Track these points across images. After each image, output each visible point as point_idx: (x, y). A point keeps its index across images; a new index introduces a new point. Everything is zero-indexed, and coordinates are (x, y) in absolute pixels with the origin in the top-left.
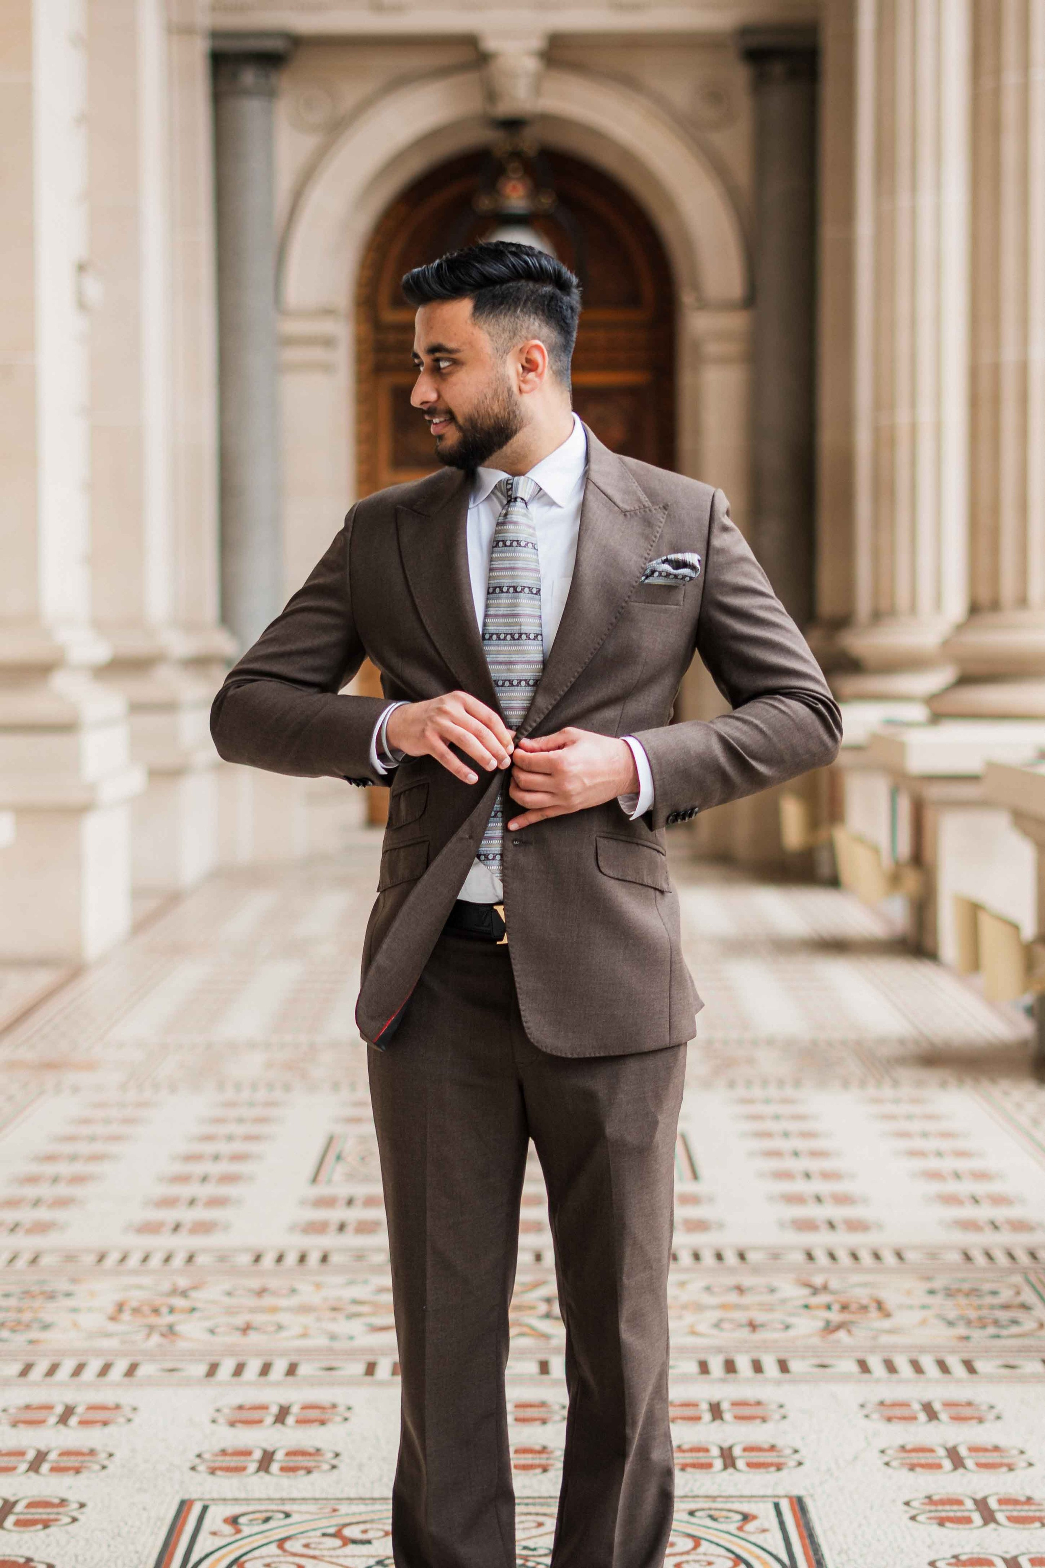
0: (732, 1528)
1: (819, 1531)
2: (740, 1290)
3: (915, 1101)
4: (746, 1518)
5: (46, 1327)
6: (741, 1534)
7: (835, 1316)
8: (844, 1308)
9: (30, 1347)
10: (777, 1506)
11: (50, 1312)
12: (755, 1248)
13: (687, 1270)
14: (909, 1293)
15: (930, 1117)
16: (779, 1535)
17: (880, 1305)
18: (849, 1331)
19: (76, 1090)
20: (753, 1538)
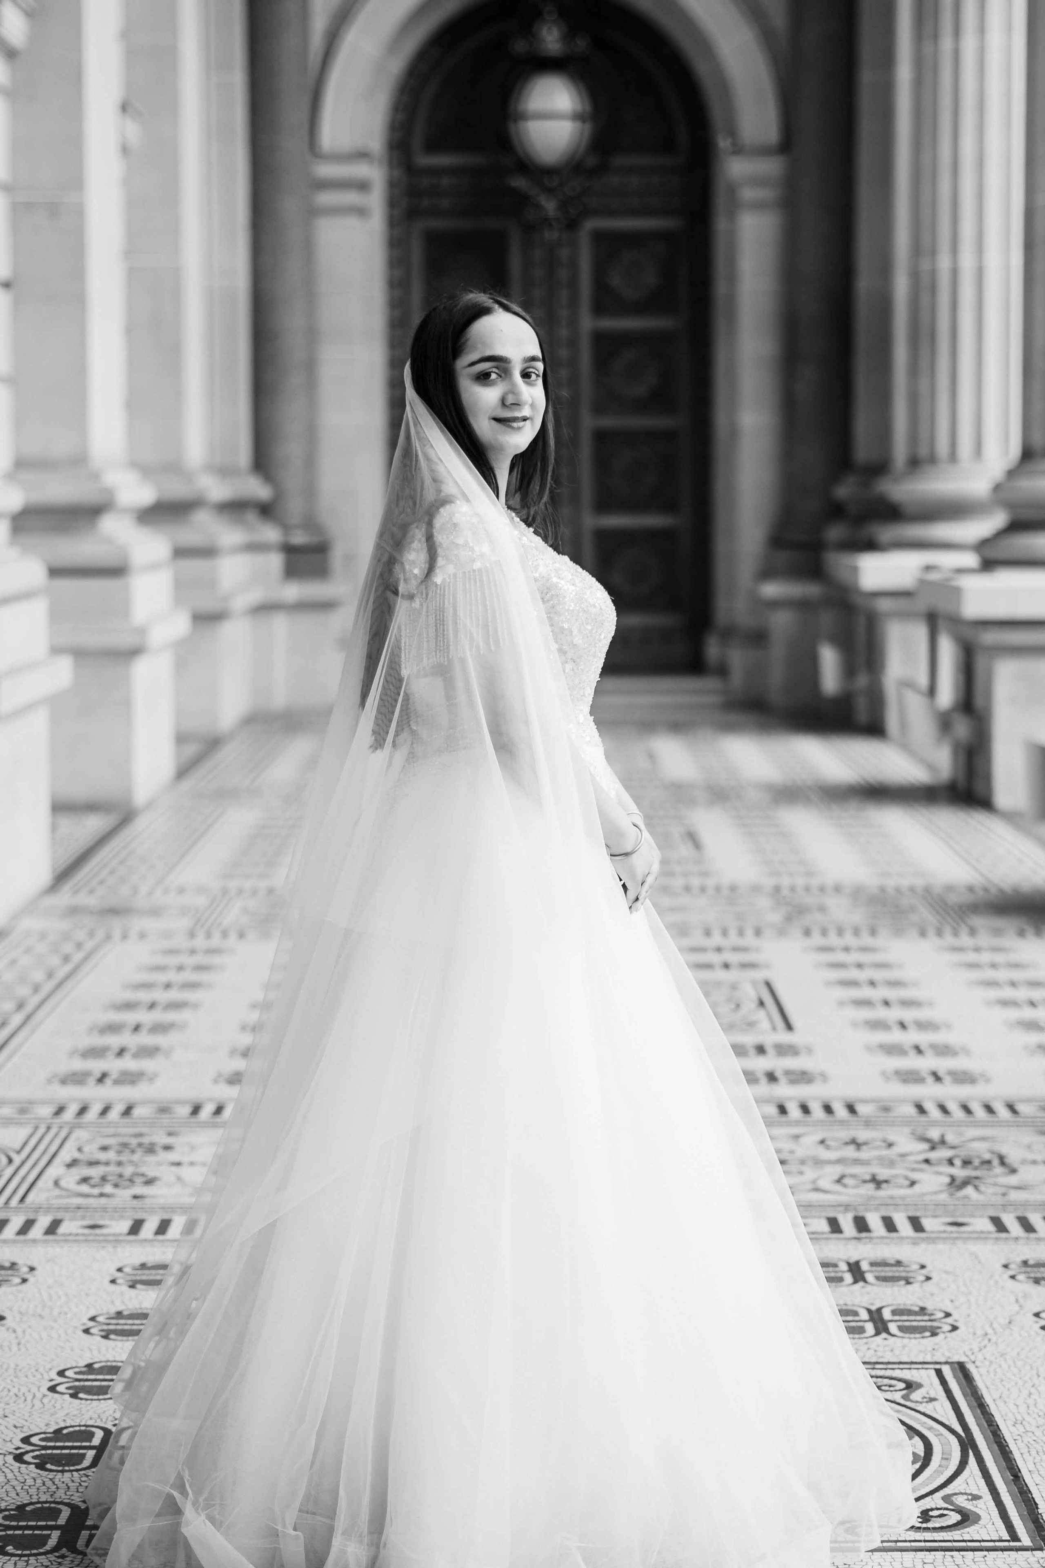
0: (897, 1396)
1: (988, 1399)
2: (855, 1143)
3: (996, 949)
4: (910, 1386)
5: (150, 1182)
6: (908, 1404)
7: (960, 1172)
8: (966, 1163)
9: (135, 1202)
10: (939, 1373)
11: (151, 1166)
12: (864, 1101)
13: (797, 1123)
14: (1029, 1147)
15: (1016, 966)
16: (948, 1405)
17: (1002, 1161)
18: (976, 1188)
19: (142, 936)
20: (920, 1408)
